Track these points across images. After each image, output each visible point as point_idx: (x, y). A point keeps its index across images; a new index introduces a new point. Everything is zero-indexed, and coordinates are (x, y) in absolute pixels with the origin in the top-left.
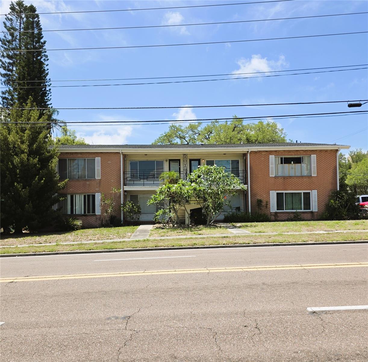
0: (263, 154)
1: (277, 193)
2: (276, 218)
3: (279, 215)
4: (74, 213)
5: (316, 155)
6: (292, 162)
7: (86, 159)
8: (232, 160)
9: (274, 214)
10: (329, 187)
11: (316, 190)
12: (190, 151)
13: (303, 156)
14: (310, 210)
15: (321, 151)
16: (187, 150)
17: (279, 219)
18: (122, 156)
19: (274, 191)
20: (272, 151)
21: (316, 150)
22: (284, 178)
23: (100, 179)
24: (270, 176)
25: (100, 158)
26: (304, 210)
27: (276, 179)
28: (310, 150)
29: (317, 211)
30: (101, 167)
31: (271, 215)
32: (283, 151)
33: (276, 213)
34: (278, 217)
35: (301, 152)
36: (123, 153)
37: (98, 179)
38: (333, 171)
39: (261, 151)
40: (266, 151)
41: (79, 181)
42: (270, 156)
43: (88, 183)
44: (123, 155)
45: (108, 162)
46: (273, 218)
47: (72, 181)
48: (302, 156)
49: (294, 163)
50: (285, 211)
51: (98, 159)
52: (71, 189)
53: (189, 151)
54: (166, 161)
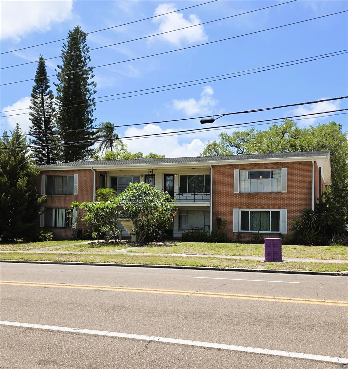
0: (227, 168)
1: (241, 211)
2: (239, 239)
3: (242, 236)
4: (57, 226)
5: (287, 168)
6: (261, 177)
7: (67, 176)
8: (206, 174)
9: (237, 234)
10: (303, 206)
11: (286, 208)
12: (153, 167)
13: (272, 169)
14: (279, 231)
15: (294, 163)
16: (150, 166)
17: (242, 240)
18: (94, 173)
19: (238, 209)
20: (237, 165)
21: (288, 163)
22: (250, 195)
23: (77, 195)
24: (234, 192)
25: (77, 175)
26: (271, 231)
27: (240, 195)
28: (280, 163)
29: (286, 233)
30: (78, 184)
31: (234, 235)
32: (249, 165)
33: (239, 233)
34: (241, 238)
35: (269, 165)
36: (96, 170)
37: (76, 195)
38: (308, 186)
39: (226, 165)
40: (231, 165)
41: (61, 196)
42: (235, 170)
43: (67, 198)
44: (96, 171)
45: (84, 179)
46: (235, 238)
47: (55, 196)
48: (270, 170)
49: (262, 178)
50: (249, 231)
51: (76, 176)
52: (54, 204)
53: (151, 167)
54: (142, 176)
